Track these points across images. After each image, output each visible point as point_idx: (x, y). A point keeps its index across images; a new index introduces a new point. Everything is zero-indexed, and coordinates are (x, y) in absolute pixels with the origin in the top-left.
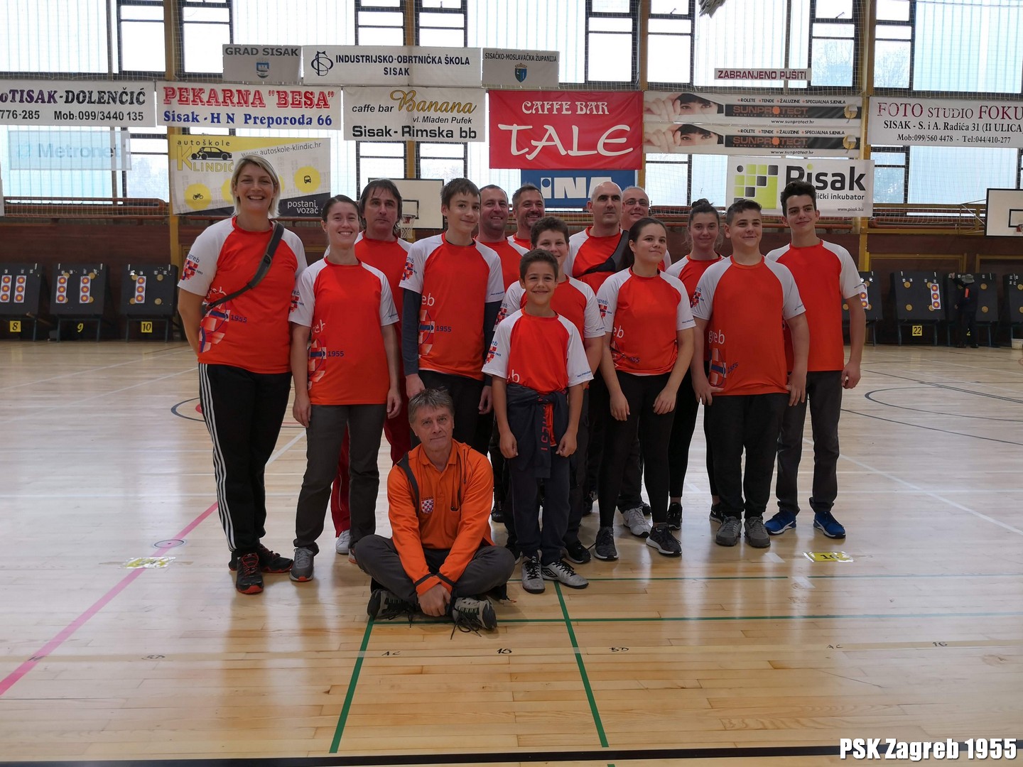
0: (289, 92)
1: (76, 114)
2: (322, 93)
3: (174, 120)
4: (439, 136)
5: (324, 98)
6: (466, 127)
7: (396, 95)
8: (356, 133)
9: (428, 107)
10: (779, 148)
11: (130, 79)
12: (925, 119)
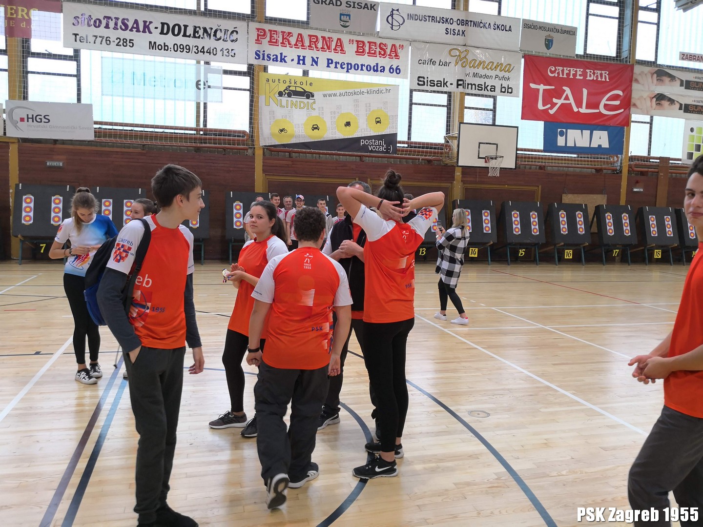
0: (366, 42)
1: (171, 46)
2: (394, 45)
3: (263, 59)
5: (395, 49)
6: (505, 84)
8: (420, 83)
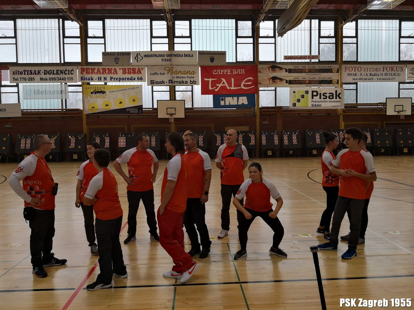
0: (126, 68)
1: (48, 78)
2: (139, 68)
3: (84, 80)
4: (182, 83)
5: (140, 70)
6: (192, 80)
7: (166, 69)
8: (152, 83)
9: (178, 73)
10: (309, 84)
11: (68, 65)
12: (362, 72)
